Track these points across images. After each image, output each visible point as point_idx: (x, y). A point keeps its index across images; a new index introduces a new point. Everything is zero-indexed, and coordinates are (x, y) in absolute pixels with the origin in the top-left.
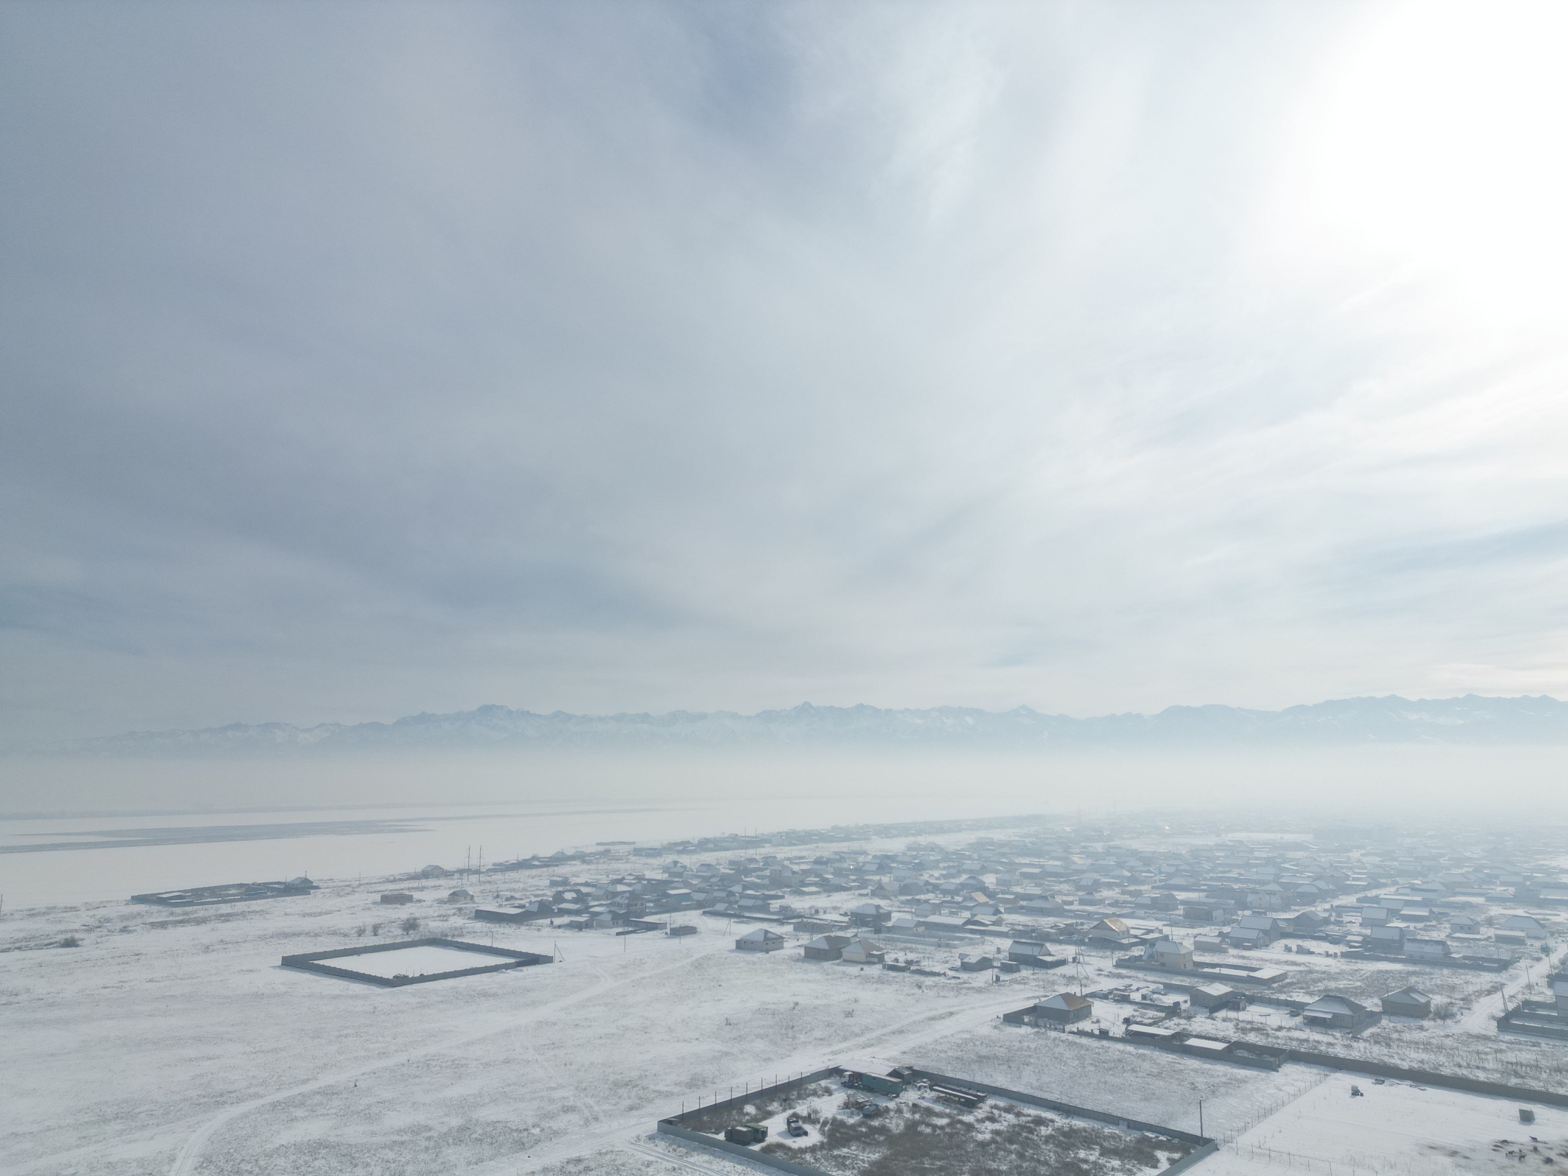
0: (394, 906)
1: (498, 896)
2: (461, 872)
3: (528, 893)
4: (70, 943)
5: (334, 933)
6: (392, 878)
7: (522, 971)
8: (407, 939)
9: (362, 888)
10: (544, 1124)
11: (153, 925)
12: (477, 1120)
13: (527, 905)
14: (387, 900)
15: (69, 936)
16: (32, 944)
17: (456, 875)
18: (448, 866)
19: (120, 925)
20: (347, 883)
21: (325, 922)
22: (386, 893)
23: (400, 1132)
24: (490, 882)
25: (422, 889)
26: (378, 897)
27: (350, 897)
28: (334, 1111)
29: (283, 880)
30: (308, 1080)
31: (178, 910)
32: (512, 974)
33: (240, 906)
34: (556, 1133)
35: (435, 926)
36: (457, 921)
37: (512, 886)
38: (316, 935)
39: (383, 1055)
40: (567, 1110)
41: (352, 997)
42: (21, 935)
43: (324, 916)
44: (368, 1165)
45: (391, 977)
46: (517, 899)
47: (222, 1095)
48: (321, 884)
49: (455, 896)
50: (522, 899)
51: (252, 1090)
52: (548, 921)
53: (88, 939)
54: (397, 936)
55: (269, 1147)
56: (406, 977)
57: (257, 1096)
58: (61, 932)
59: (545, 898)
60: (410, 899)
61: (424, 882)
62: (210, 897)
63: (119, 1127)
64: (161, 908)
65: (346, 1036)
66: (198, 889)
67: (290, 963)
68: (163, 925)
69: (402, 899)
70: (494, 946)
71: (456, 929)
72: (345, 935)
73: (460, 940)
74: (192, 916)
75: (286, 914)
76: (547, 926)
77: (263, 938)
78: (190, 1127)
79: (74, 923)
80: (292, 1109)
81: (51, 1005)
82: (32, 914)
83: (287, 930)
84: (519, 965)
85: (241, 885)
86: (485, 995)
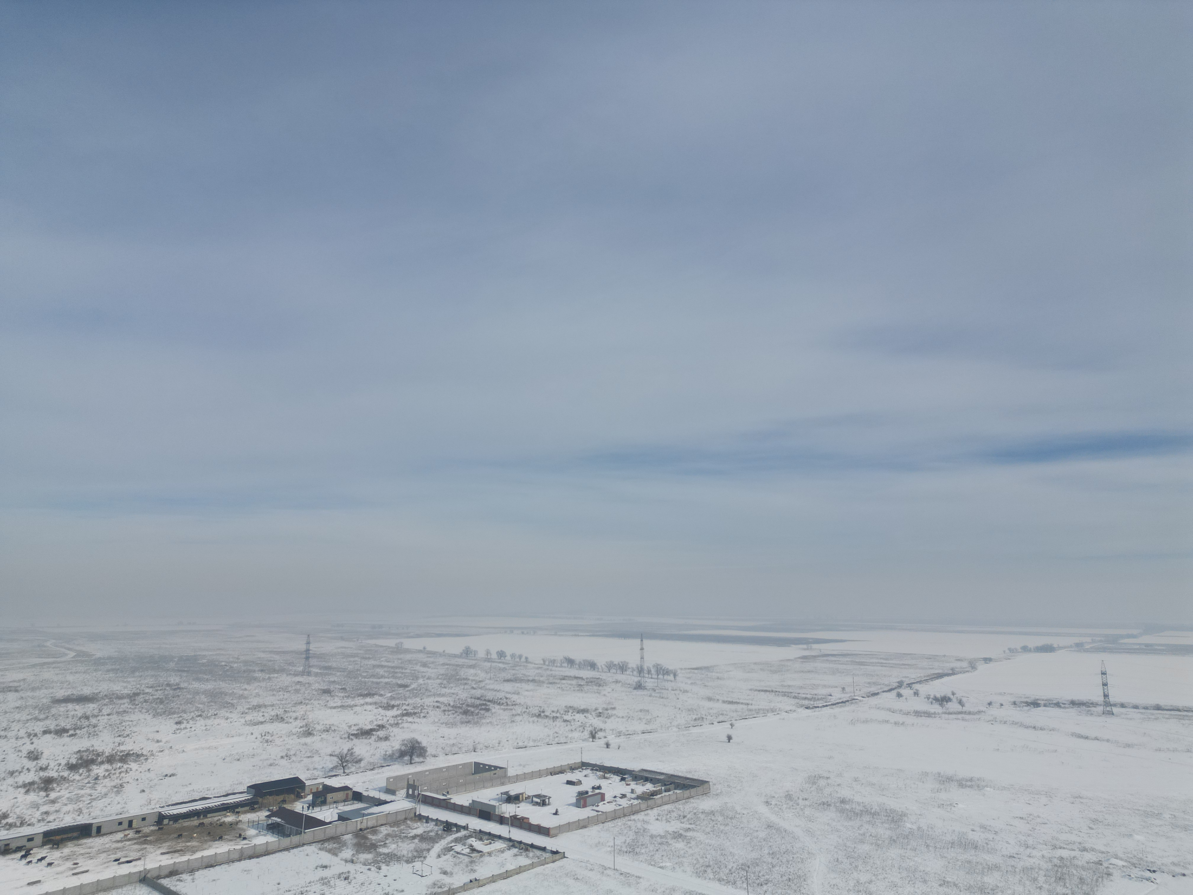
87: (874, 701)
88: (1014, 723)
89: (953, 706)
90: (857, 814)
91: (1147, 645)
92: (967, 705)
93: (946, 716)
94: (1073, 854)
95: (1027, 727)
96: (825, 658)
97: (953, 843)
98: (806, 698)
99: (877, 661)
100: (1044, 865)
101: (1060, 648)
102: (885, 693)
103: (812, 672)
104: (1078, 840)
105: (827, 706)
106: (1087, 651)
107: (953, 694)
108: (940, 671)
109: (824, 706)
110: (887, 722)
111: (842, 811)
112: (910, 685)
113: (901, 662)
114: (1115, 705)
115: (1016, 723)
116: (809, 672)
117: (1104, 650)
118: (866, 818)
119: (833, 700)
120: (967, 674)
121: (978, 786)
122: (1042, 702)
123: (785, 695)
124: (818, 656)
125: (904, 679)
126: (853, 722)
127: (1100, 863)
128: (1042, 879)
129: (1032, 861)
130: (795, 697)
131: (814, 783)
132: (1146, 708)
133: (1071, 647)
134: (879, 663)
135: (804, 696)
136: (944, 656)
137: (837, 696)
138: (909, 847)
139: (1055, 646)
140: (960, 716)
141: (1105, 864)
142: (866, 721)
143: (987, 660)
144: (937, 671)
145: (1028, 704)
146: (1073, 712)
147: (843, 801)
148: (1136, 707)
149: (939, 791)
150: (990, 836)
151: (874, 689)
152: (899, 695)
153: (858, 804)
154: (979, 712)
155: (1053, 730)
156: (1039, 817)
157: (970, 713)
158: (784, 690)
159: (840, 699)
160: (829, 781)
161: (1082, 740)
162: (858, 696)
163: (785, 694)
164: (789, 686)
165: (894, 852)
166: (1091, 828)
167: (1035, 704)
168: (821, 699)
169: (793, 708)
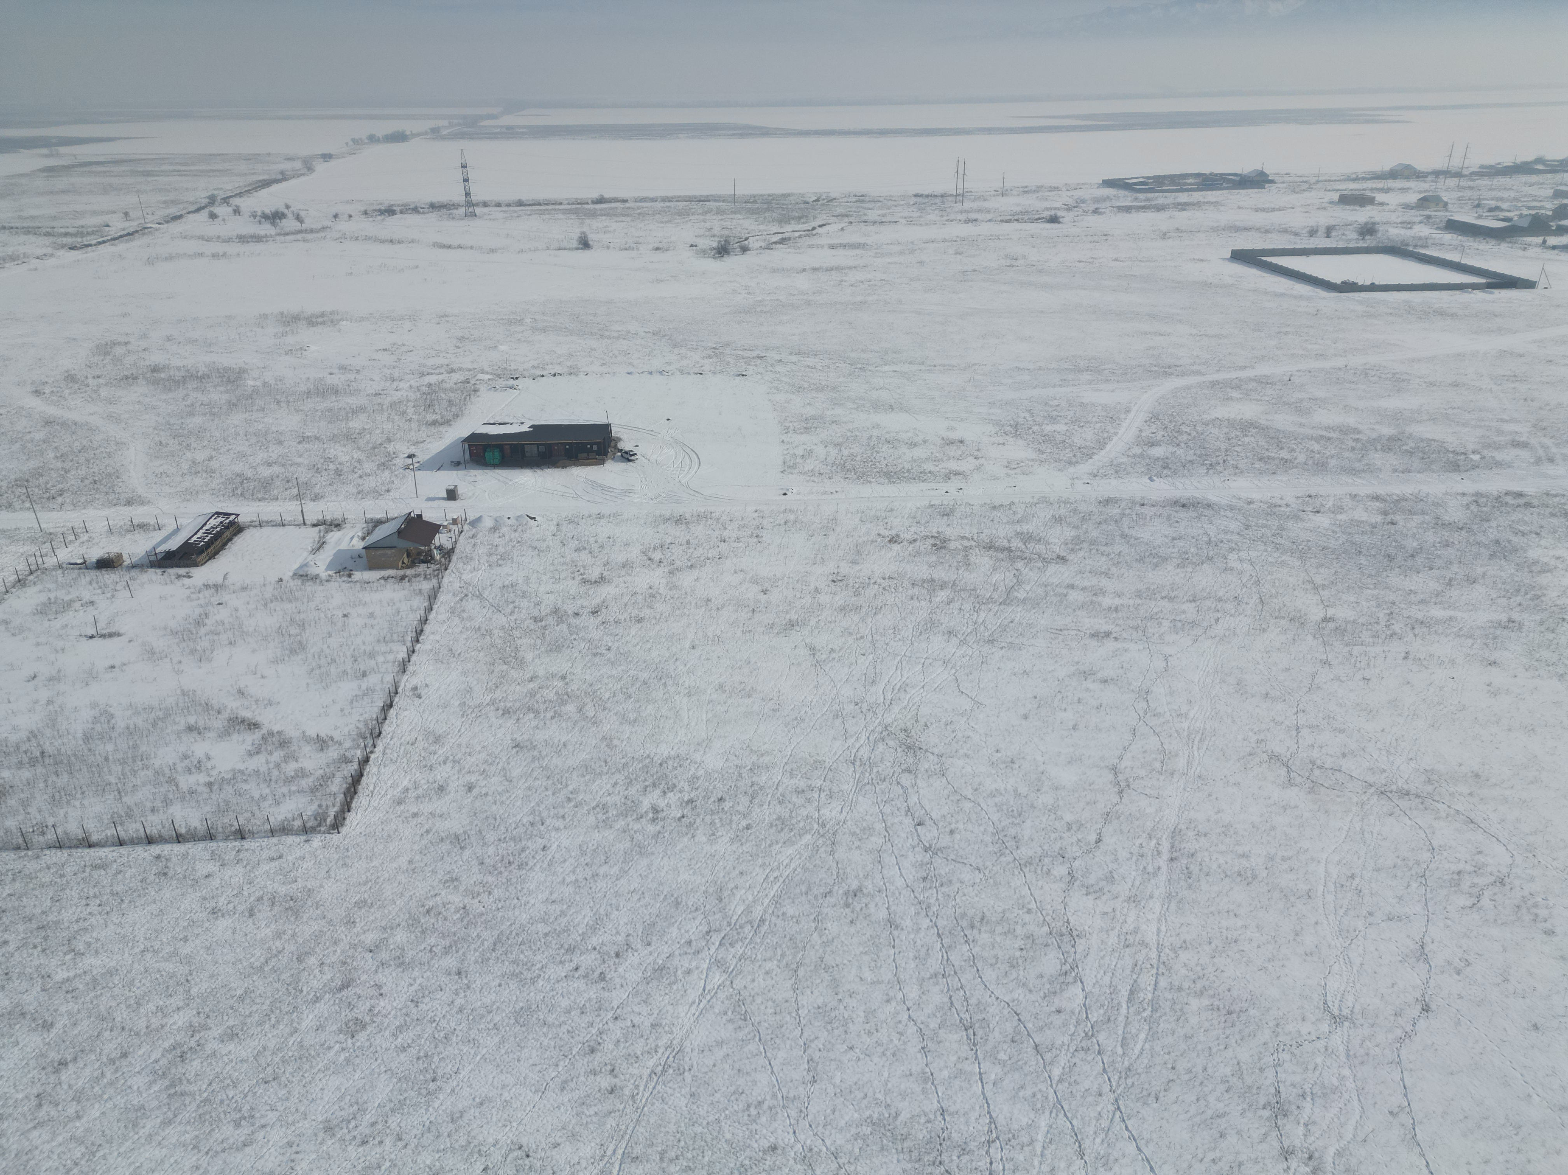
0: (1352, 207)
1: (1478, 206)
2: (1437, 173)
3: (1520, 204)
4: (1054, 220)
5: (1285, 231)
6: (1354, 176)
7: (1492, 293)
8: (1361, 244)
9: (1319, 186)
10: (1485, 452)
11: (1121, 209)
12: (1411, 435)
13: (1516, 218)
14: (1345, 200)
15: (1053, 213)
16: (1026, 217)
17: (1431, 178)
18: (1422, 165)
19: (1093, 207)
20: (1305, 179)
21: (1277, 218)
22: (1346, 192)
23: (1328, 428)
24: (1471, 188)
25: (1387, 190)
26: (1335, 197)
27: (1306, 194)
28: (1267, 398)
29: (1239, 172)
30: (1246, 367)
31: (1141, 196)
32: (1479, 295)
33: (1197, 196)
34: (1499, 464)
35: (1396, 233)
36: (1422, 231)
37: (1500, 194)
38: (1267, 231)
39: (1321, 356)
40: (1516, 444)
41: (1295, 297)
42: (1018, 209)
43: (1277, 213)
44: (1293, 450)
45: (1339, 282)
46: (1502, 210)
47: (1169, 367)
48: (1277, 179)
49: (1424, 202)
50: (1509, 211)
51: (1195, 368)
52: (1540, 240)
53: (1067, 217)
54: (1351, 240)
55: (1206, 417)
56: (1355, 284)
57: (1198, 373)
58: (1048, 209)
59: (1542, 211)
60: (1371, 201)
61: (1391, 183)
62: (1169, 185)
63: (1089, 377)
64: (1126, 193)
65: (1286, 333)
66: (1159, 177)
67: (1239, 256)
68: (1128, 209)
69: (1362, 200)
70: (1463, 262)
71: (1420, 238)
72: (1296, 234)
73: (1422, 251)
74: (1153, 203)
75: (1239, 208)
76: (1537, 245)
77: (1215, 230)
78: (1142, 388)
79: (1057, 201)
80: (1228, 390)
81: (1040, 271)
82: (1026, 191)
83: (1238, 224)
84: (1489, 286)
85: (1198, 175)
86: (1441, 313)
87: (176, 228)
88: (367, 238)
89: (289, 224)
90: (178, 382)
91: (509, 128)
92: (306, 221)
93: (282, 238)
94: (441, 377)
95: (383, 242)
96: (85, 169)
97: (308, 393)
98: (66, 234)
99: (171, 168)
100: (412, 396)
101: (414, 136)
102: (191, 215)
103: (69, 191)
104: (446, 362)
105: (104, 242)
106: (444, 138)
107: (288, 207)
108: (266, 177)
109: (100, 243)
110: (201, 255)
111: (157, 382)
112: (226, 200)
113: (209, 168)
114: (477, 205)
115: (370, 238)
116: (63, 192)
117: (462, 136)
118: (194, 384)
119: (113, 232)
120: (302, 179)
121: (332, 322)
122: (398, 209)
123: (29, 233)
124: (73, 166)
125: (216, 192)
126: (150, 262)
127: (467, 381)
128: (410, 411)
129: (399, 394)
130: (48, 234)
131: (107, 354)
132: (509, 205)
133: (426, 133)
134: (174, 171)
135: (63, 230)
136: (269, 154)
137: (118, 225)
138: (255, 408)
139: (408, 133)
140: (299, 236)
141: (472, 382)
142: (170, 258)
143: (327, 157)
144: (261, 178)
145: (382, 212)
146: (432, 217)
147: (155, 369)
148: (499, 205)
149: (284, 334)
150: (352, 376)
151: (173, 211)
152: (213, 216)
153: (178, 369)
154: (324, 228)
155: (413, 241)
156: (404, 345)
157: (312, 231)
158: (25, 225)
159: (124, 229)
160: (130, 347)
161: (445, 250)
162: (151, 222)
163: (28, 231)
164: (33, 218)
165: (236, 418)
166: (458, 347)
167: (390, 211)
168: (93, 233)
169: (49, 251)
